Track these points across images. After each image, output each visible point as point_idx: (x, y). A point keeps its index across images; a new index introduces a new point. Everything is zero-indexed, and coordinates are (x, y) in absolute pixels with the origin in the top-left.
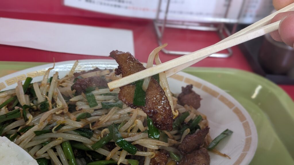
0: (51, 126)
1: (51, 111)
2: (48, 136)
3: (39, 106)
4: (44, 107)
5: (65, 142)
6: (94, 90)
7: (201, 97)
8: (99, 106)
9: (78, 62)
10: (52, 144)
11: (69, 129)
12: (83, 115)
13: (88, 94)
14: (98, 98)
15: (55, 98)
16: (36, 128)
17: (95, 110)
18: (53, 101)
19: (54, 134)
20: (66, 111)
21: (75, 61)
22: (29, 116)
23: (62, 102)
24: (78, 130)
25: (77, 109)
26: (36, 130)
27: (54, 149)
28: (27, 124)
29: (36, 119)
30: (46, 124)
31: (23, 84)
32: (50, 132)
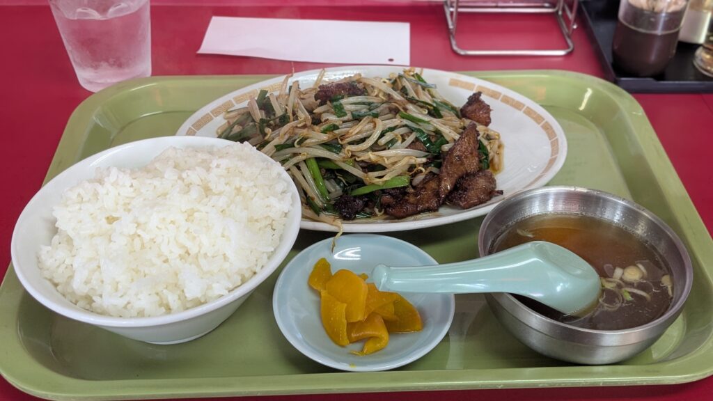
0: (294, 139)
1: (292, 124)
2: (290, 151)
3: (278, 120)
4: (284, 120)
5: (309, 158)
6: (343, 98)
7: (491, 108)
8: (349, 116)
9: (325, 72)
10: (295, 160)
11: (313, 143)
12: (330, 127)
13: (335, 103)
14: (348, 107)
15: (296, 110)
16: (276, 141)
17: (344, 122)
18: (294, 113)
19: (297, 149)
20: (309, 123)
21: (321, 70)
22: (268, 130)
23: (305, 114)
24: (325, 145)
25: (323, 120)
26: (276, 144)
27: (298, 166)
28: (266, 138)
29: (277, 132)
30: (287, 137)
31: (256, 98)
32: (291, 147)
